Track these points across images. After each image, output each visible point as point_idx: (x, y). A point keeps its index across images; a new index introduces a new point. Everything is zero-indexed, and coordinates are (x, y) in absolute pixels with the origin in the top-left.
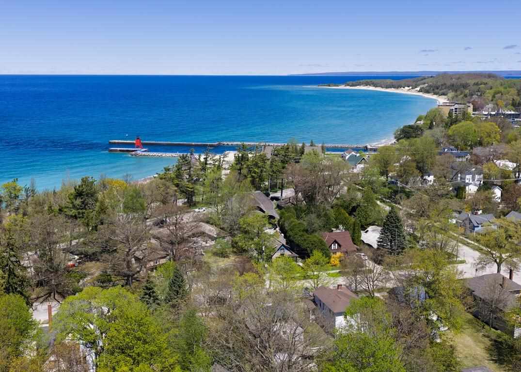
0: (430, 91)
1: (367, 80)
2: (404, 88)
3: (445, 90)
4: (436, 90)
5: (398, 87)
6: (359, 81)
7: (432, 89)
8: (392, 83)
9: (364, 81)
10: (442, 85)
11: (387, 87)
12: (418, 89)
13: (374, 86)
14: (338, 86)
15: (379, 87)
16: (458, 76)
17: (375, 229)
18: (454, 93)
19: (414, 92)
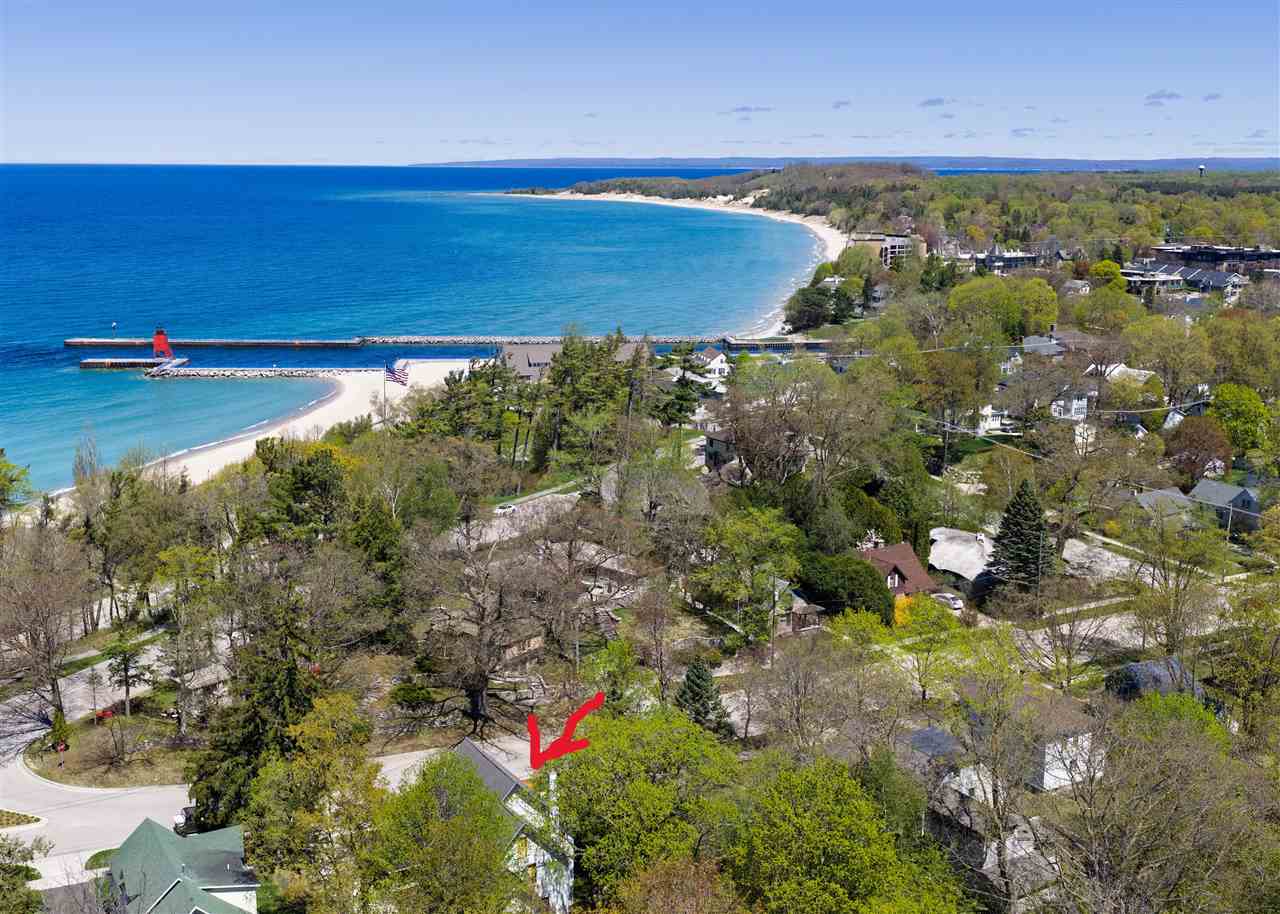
0: (780, 206)
1: (623, 179)
2: (715, 197)
3: (817, 203)
4: (797, 204)
5: (701, 196)
6: (604, 182)
7: (785, 200)
8: (685, 185)
9: (619, 181)
10: (809, 191)
11: (675, 196)
12: (750, 200)
13: (642, 193)
14: (553, 193)
15: (656, 195)
16: (839, 170)
17: (951, 535)
18: (843, 210)
19: (742, 208)
